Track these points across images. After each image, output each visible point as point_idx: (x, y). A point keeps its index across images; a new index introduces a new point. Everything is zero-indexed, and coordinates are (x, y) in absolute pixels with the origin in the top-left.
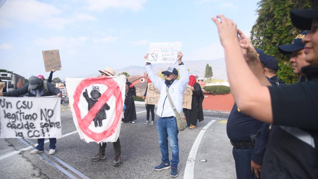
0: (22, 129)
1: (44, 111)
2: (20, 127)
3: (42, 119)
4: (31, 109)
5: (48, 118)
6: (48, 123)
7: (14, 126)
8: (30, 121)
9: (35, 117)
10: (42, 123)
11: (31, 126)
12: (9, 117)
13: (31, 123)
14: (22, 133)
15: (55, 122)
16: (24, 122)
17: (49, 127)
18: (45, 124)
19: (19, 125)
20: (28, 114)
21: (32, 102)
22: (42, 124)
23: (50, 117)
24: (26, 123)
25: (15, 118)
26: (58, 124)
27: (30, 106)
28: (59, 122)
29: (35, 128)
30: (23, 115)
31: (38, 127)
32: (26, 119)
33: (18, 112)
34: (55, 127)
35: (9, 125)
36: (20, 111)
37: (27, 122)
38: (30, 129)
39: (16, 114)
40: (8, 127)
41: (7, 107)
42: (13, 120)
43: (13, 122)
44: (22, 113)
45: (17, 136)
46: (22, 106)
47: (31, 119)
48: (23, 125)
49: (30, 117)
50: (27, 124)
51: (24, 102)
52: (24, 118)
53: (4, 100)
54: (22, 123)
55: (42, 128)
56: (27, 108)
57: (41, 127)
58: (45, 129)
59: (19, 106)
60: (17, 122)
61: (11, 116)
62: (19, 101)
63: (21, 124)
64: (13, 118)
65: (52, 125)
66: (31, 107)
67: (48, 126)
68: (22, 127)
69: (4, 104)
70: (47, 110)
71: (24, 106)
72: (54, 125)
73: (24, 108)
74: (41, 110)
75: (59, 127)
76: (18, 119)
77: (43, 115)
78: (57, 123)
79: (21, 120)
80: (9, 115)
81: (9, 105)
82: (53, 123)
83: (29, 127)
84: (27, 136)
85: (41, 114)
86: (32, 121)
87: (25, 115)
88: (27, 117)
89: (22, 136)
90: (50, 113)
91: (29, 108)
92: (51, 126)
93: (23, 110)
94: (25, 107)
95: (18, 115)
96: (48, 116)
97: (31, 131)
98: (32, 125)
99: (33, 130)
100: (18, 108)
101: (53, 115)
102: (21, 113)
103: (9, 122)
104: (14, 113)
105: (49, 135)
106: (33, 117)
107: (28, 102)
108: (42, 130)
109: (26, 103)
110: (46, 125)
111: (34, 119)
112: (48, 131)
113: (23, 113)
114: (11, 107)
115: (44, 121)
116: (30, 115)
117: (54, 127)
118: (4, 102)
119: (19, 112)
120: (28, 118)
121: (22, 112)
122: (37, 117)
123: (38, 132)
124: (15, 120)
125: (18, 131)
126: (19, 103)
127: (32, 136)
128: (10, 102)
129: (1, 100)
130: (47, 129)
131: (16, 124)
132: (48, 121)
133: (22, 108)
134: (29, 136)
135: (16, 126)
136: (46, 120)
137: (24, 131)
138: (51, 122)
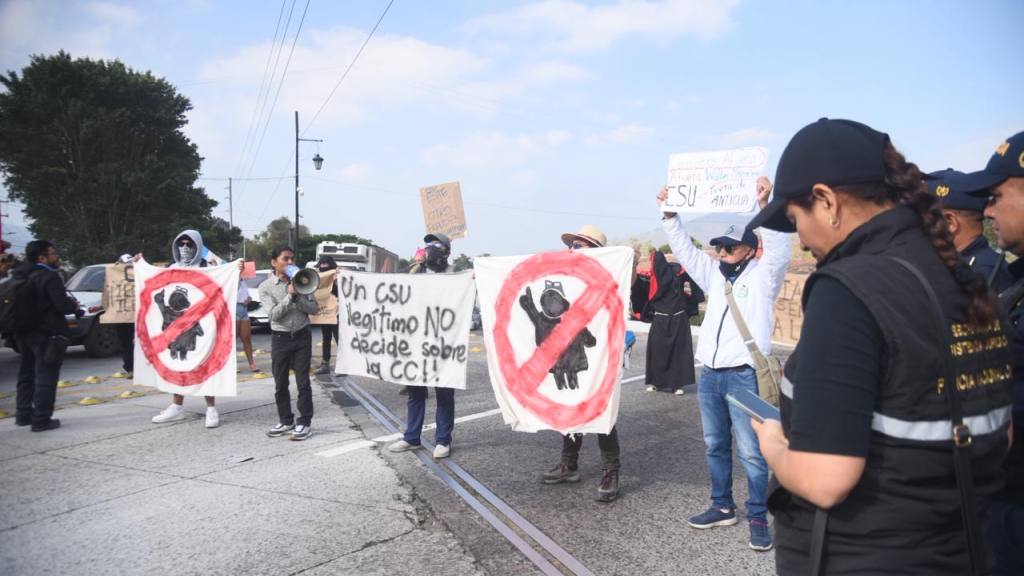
0: (381, 355)
1: (434, 313)
2: (376, 349)
3: (426, 333)
4: (406, 305)
5: (441, 333)
6: (439, 345)
7: (364, 345)
8: (400, 337)
9: (413, 325)
10: (426, 344)
11: (401, 349)
12: (357, 321)
13: (403, 342)
14: (378, 366)
15: (455, 346)
16: (389, 336)
17: (439, 358)
18: (433, 347)
19: (376, 343)
20: (399, 318)
21: (409, 288)
22: (426, 346)
23: (445, 330)
24: (391, 340)
25: (368, 327)
26: (461, 352)
27: (404, 298)
28: (463, 347)
29: (409, 354)
30: (388, 320)
31: (417, 355)
32: (393, 330)
33: (377, 310)
34: (453, 358)
35: (356, 344)
36: (383, 308)
37: (395, 338)
38: (399, 358)
39: (373, 316)
40: (353, 347)
41: (356, 298)
42: (365, 331)
43: (363, 335)
44: (386, 314)
45: (368, 371)
46: (387, 297)
47: (403, 331)
48: (383, 345)
49: (401, 326)
50: (394, 344)
51: (392, 287)
52: (388, 328)
53: (352, 278)
54: (383, 340)
55: (424, 358)
56: (398, 303)
57: (424, 354)
58: (430, 359)
59: (382, 296)
60: (374, 337)
61: (361, 320)
62: (383, 284)
63: (381, 343)
64: (365, 326)
65: (447, 352)
66: (406, 301)
67: (436, 355)
68: (382, 351)
69: (350, 290)
70: (440, 311)
71: (391, 295)
72: (451, 354)
73: (391, 300)
74: (429, 310)
75: (462, 358)
76: (375, 328)
77: (430, 322)
78: (458, 348)
79: (381, 331)
80: (357, 316)
81: (361, 291)
82: (449, 348)
83: (398, 351)
84: (389, 374)
85: (427, 320)
86: (406, 336)
87: (392, 318)
88: (396, 324)
89: (378, 373)
90: (447, 318)
91: (402, 303)
92: (444, 357)
93: (388, 306)
94: (394, 298)
95: (378, 317)
96: (442, 326)
97: (399, 363)
98: (403, 346)
99: (404, 360)
100: (378, 300)
101: (453, 325)
102: (383, 315)
103: (356, 336)
104: (369, 312)
105: (437, 380)
106: (408, 327)
107: (401, 287)
108: (425, 361)
109: (397, 289)
110: (435, 352)
111: (411, 332)
112: (435, 368)
113: (389, 314)
114: (365, 298)
115: (431, 340)
116: (403, 320)
117: (450, 358)
118: (351, 283)
119: (381, 311)
120: (398, 328)
121: (386, 311)
122: (417, 327)
123: (416, 366)
124: (370, 329)
125: (374, 359)
126: (382, 288)
127: (400, 376)
128: (364, 285)
129: (344, 279)
130: (435, 362)
131: (370, 340)
132: (440, 341)
133: (388, 301)
134: (392, 376)
135: (369, 347)
136: (436, 336)
137: (385, 361)
138: (447, 343)
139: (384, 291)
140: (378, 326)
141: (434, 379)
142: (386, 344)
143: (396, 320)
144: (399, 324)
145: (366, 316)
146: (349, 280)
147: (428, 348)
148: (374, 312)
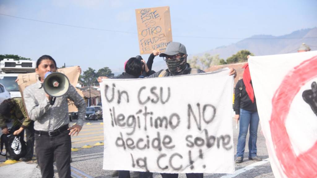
0: (146, 149)
1: (195, 109)
2: (142, 145)
3: (189, 127)
4: (166, 104)
5: (204, 126)
6: (203, 136)
7: (130, 142)
8: (163, 132)
9: (175, 121)
10: (190, 136)
11: (164, 143)
12: (122, 122)
13: (166, 137)
14: (145, 160)
15: (218, 136)
16: (152, 133)
17: (204, 148)
18: (197, 139)
19: (141, 140)
20: (161, 117)
21: (169, 89)
22: (189, 139)
23: (208, 122)
24: (156, 136)
25: (133, 126)
26: (226, 141)
27: (165, 98)
28: (229, 137)
29: (173, 147)
30: (151, 118)
31: (180, 146)
32: (156, 126)
33: (140, 111)
34: (218, 146)
35: (120, 142)
36: (146, 108)
37: (158, 134)
38: (164, 151)
39: (136, 116)
40: (117, 145)
41: (119, 102)
42: (130, 130)
43: (128, 134)
44: (148, 113)
45: (134, 166)
46: (149, 98)
47: (166, 127)
48: (148, 141)
49: (164, 123)
50: (158, 139)
51: (153, 90)
52: (152, 125)
53: (114, 85)
54: (148, 137)
55: (189, 149)
56: (159, 103)
57: (188, 145)
58: (195, 151)
59: (143, 98)
60: (139, 134)
61: (125, 121)
62: (144, 88)
63: (145, 140)
64: (129, 125)
65: (211, 141)
66: (167, 101)
67: (202, 145)
68: (147, 146)
69: (113, 95)
70: (202, 107)
71: (152, 97)
72: (216, 143)
73: (153, 101)
74: (189, 106)
75: (228, 146)
76: (139, 127)
77: (192, 117)
78: (223, 138)
79: (146, 129)
80: (121, 118)
81: (124, 96)
82: (213, 138)
83: (162, 145)
84: (156, 166)
85: (189, 115)
86: (169, 132)
87: (154, 117)
88: (159, 122)
89: (145, 166)
90: (209, 112)
91: (163, 103)
92: (209, 145)
93: (150, 107)
94: (155, 99)
95: (141, 116)
96: (204, 119)
97: (163, 156)
98: (167, 140)
99: (169, 153)
100: (140, 102)
101: (215, 118)
102: (146, 114)
103: (120, 136)
104: (134, 113)
105: (204, 167)
106: (171, 123)
107: (161, 89)
108: (190, 152)
109: (157, 91)
110: (199, 142)
111: (174, 127)
112: (201, 156)
113: (152, 113)
114: (128, 101)
115: (195, 133)
116: (165, 118)
117: (215, 146)
118: (113, 89)
119: (144, 111)
120: (161, 126)
121: (148, 111)
122: (178, 122)
123: (181, 157)
124: (134, 128)
125: (138, 154)
126: (143, 91)
127: (167, 167)
128: (126, 90)
129: (107, 87)
130: (201, 151)
131: (135, 138)
132: (204, 133)
133: (150, 102)
134: (160, 167)
135: (135, 144)
136: (200, 129)
137: (151, 155)
138: (210, 134)
139: (146, 94)
140: (142, 125)
141: (201, 166)
142: (151, 139)
143: (159, 118)
144: (161, 121)
145: (130, 117)
146: (111, 87)
147: (192, 140)
148: (137, 113)
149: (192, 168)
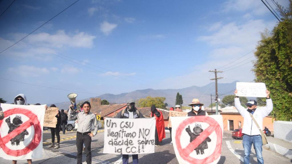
0: (122, 145)
1: (142, 130)
2: (120, 143)
3: (139, 137)
4: (131, 128)
5: (145, 136)
6: (144, 140)
7: (115, 143)
8: (129, 139)
9: (134, 135)
10: (140, 140)
11: (129, 143)
12: (113, 135)
13: (131, 140)
14: (121, 149)
15: (149, 140)
16: (125, 139)
17: (144, 145)
19: (120, 142)
20: (129, 133)
21: (133, 123)
22: (139, 141)
23: (147, 135)
25: (117, 136)
26: (152, 142)
27: (131, 126)
28: (153, 140)
29: (133, 144)
30: (125, 134)
31: (136, 144)
32: (127, 136)
33: (121, 131)
34: (149, 144)
35: (111, 143)
36: (123, 130)
37: (127, 139)
38: (129, 146)
39: (119, 133)
40: (109, 144)
41: (112, 127)
42: (116, 138)
43: (115, 139)
44: (124, 132)
45: (116, 152)
46: (125, 126)
47: (131, 137)
48: (123, 142)
49: (130, 135)
50: (127, 141)
51: (127, 123)
52: (125, 136)
53: (111, 120)
54: (123, 140)
55: (139, 145)
56: (129, 128)
57: (139, 144)
58: (141, 146)
59: (122, 126)
60: (119, 139)
62: (123, 122)
63: (122, 141)
64: (116, 136)
66: (132, 127)
67: (144, 143)
68: (122, 144)
69: (110, 124)
70: (145, 130)
71: (126, 125)
72: (148, 142)
73: (126, 127)
74: (140, 130)
75: (153, 143)
76: (120, 137)
77: (141, 133)
78: (151, 141)
79: (122, 137)
80: (113, 133)
81: (114, 125)
83: (128, 144)
84: (125, 152)
85: (140, 133)
86: (132, 139)
87: (126, 133)
88: (128, 135)
89: (121, 152)
90: (147, 132)
91: (130, 128)
92: (146, 144)
93: (125, 129)
94: (127, 126)
95: (121, 133)
96: (145, 134)
97: (129, 148)
98: (131, 142)
99: (131, 146)
100: (121, 127)
101: (149, 134)
102: (123, 132)
103: (111, 140)
104: (118, 131)
106: (132, 135)
107: (130, 123)
108: (139, 146)
109: (128, 124)
110: (143, 143)
111: (133, 137)
112: (143, 148)
113: (125, 132)
114: (116, 127)
115: (142, 139)
116: (130, 134)
118: (110, 122)
119: (122, 131)
120: (129, 136)
121: (124, 131)
122: (135, 135)
123: (136, 148)
124: (118, 137)
125: (118, 147)
126: (123, 123)
127: (130, 152)
128: (115, 122)
129: (107, 121)
130: (143, 146)
131: (118, 141)
132: (145, 139)
134: (127, 152)
135: (118, 143)
136: (144, 138)
137: (124, 147)
138: (147, 140)
141: (142, 151)
142: (124, 142)
143: (128, 133)
144: (129, 134)
145: (116, 133)
146: (109, 121)
147: (141, 142)
148: (119, 131)
149: (139, 152)
